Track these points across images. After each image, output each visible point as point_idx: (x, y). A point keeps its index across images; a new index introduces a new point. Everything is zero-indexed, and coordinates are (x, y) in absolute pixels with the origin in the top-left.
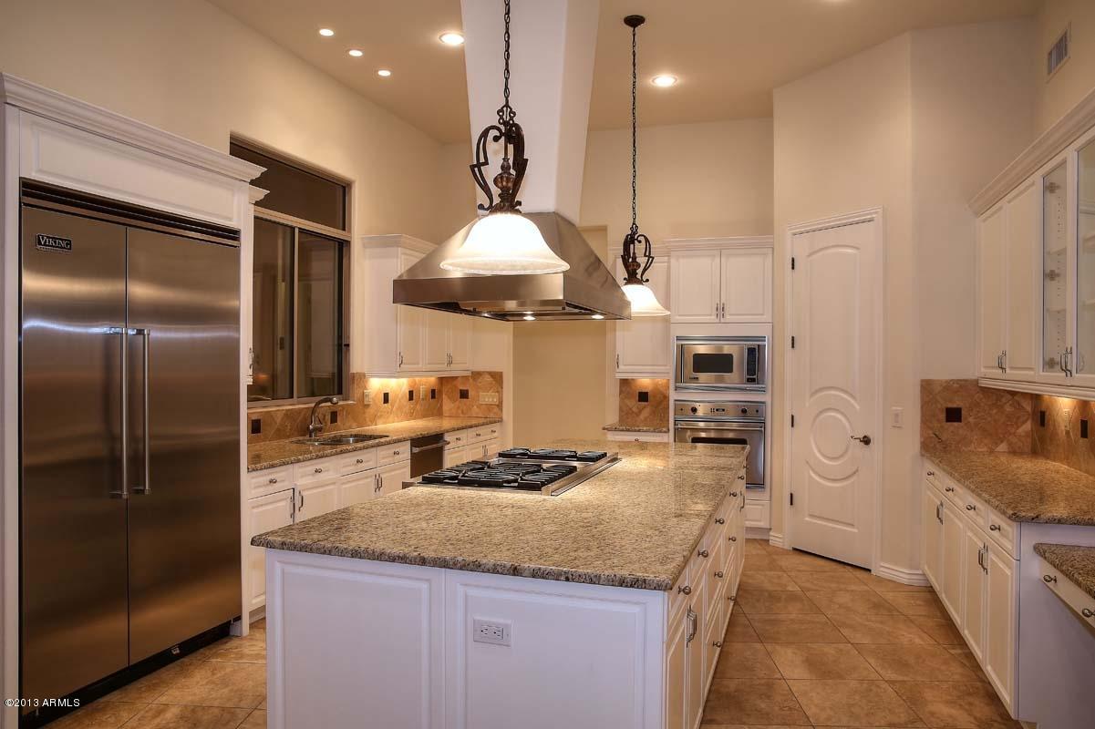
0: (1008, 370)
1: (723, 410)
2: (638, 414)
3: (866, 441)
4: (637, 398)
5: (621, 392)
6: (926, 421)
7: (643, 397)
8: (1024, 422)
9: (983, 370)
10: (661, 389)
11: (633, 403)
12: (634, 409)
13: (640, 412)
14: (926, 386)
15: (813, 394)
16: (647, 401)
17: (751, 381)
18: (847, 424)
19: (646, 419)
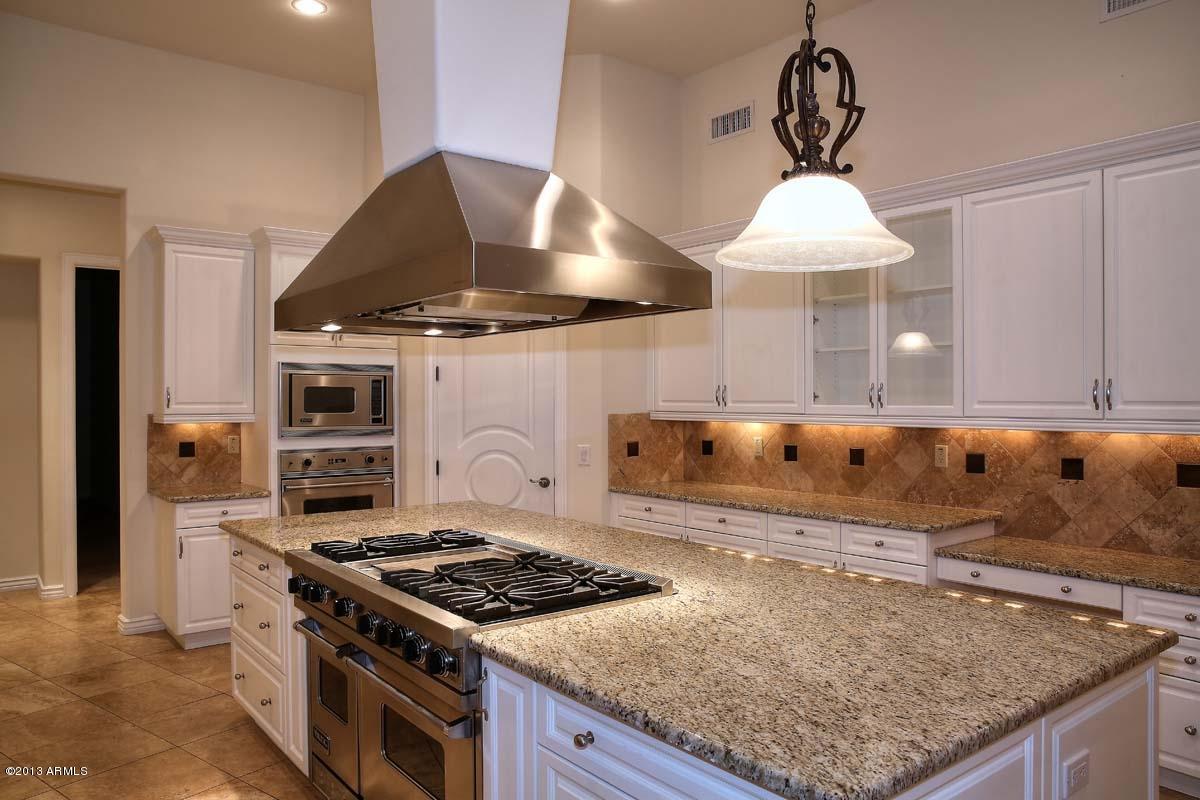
0: (729, 404)
1: (344, 460)
2: (179, 475)
3: (545, 483)
4: (178, 452)
5: (150, 444)
6: (613, 458)
7: (187, 449)
8: (679, 452)
9: (661, 404)
10: (214, 437)
11: (171, 460)
12: (173, 469)
13: (183, 471)
14: (613, 420)
15: (466, 435)
16: (193, 455)
17: (376, 421)
18: (515, 465)
19: (191, 481)
